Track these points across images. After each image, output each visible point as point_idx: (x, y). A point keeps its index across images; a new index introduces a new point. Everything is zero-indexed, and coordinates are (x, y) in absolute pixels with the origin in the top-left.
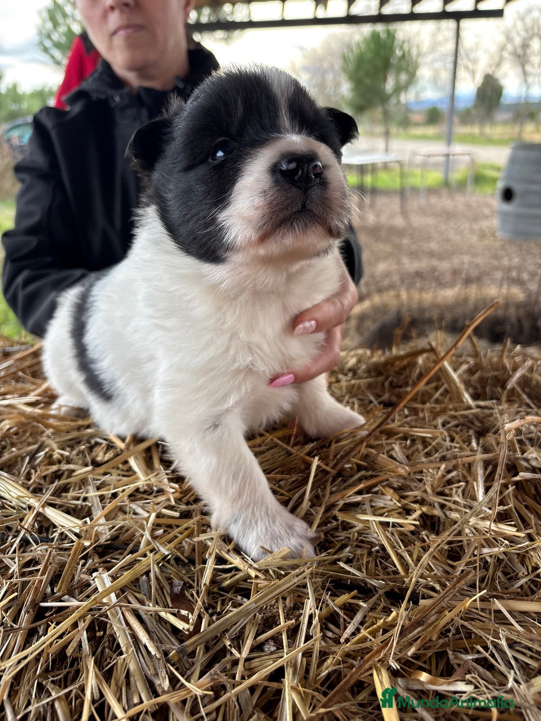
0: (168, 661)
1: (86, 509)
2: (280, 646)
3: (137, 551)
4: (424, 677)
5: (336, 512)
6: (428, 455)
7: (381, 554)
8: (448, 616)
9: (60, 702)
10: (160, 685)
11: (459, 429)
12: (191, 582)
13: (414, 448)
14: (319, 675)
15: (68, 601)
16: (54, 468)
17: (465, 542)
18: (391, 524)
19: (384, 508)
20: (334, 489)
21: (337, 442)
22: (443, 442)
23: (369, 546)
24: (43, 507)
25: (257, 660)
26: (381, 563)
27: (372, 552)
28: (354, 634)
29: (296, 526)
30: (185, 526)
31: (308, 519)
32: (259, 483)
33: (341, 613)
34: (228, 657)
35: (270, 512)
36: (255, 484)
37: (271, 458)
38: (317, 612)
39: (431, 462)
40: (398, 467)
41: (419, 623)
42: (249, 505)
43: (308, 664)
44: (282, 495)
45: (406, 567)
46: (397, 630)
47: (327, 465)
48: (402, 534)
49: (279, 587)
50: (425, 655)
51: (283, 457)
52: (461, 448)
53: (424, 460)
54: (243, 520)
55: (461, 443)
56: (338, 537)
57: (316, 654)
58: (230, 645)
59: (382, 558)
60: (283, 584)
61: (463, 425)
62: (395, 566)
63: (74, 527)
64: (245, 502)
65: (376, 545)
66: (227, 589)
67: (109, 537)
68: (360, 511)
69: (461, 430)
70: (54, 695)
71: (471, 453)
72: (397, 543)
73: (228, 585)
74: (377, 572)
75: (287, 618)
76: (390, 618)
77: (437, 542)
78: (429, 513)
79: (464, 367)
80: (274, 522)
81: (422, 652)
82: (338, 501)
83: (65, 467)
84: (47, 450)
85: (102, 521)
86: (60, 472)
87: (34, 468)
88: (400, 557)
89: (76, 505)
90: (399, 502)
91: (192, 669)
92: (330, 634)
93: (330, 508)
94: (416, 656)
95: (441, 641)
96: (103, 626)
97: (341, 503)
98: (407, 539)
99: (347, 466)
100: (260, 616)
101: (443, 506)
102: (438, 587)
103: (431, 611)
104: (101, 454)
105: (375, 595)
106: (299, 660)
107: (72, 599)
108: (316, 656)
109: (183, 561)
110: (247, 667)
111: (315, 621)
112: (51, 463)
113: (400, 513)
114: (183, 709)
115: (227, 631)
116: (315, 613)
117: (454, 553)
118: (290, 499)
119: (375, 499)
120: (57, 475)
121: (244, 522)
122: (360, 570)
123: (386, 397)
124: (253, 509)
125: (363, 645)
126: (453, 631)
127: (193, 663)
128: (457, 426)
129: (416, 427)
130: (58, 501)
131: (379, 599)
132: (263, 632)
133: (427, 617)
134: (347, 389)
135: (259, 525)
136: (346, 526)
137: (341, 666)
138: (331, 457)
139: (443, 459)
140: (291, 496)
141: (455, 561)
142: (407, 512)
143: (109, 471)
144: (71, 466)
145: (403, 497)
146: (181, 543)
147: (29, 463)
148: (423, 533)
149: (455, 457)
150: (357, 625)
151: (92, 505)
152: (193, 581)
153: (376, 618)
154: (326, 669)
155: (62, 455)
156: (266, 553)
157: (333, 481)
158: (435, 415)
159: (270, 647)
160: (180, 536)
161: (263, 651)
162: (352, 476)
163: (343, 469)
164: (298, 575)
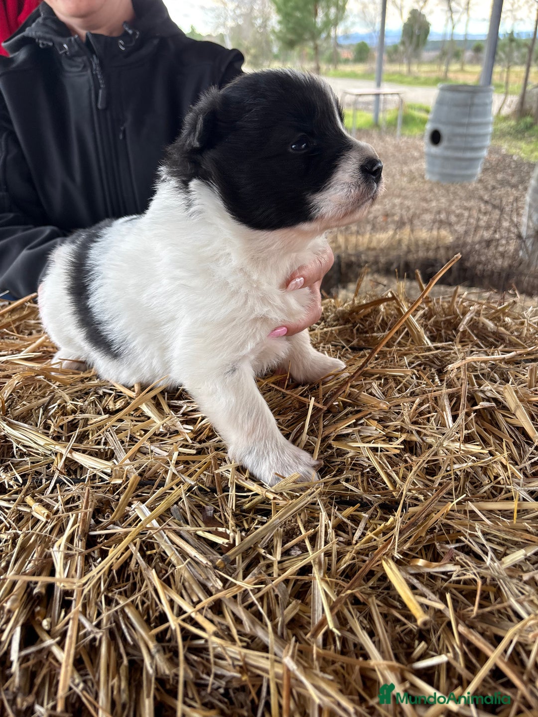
0: (216, 567)
1: (110, 452)
2: (305, 550)
3: (164, 485)
4: (421, 562)
5: (331, 442)
6: (400, 391)
7: (371, 474)
8: (435, 517)
9: (129, 608)
10: (213, 586)
11: (422, 367)
12: (216, 507)
13: (388, 386)
14: (338, 569)
15: (113, 529)
16: (71, 418)
17: (441, 460)
18: (379, 449)
19: (370, 436)
20: (326, 423)
21: (323, 385)
22: (412, 380)
23: (361, 469)
24: (70, 452)
25: (287, 562)
26: (372, 482)
27: (364, 473)
28: (361, 536)
29: (302, 456)
30: (204, 461)
31: (309, 448)
32: (270, 421)
33: (348, 522)
34: (262, 562)
35: (279, 444)
36: (266, 421)
38: (330, 523)
39: (404, 397)
40: (379, 403)
41: (414, 524)
42: (261, 439)
43: (330, 561)
45: (394, 483)
46: (396, 531)
47: (320, 403)
48: (388, 457)
49: (296, 505)
50: (416, 548)
51: (279, 398)
52: (427, 384)
53: (397, 395)
55: (427, 380)
56: (334, 462)
57: (334, 554)
58: (264, 552)
59: (373, 477)
60: (299, 502)
61: (425, 364)
62: (385, 483)
63: (106, 468)
64: (258, 436)
65: (366, 468)
66: (248, 511)
67: (138, 476)
68: (350, 440)
69: (424, 369)
70: (122, 603)
71: (438, 388)
72: (385, 464)
73: (248, 508)
74: (369, 489)
75: (306, 529)
76: (389, 523)
77: (419, 462)
78: (408, 439)
79: (421, 312)
80: (283, 453)
81: (414, 546)
82: (331, 433)
83: (79, 416)
84: (60, 401)
85: (128, 461)
86: (76, 421)
87: (50, 418)
88: (389, 476)
89: (99, 449)
90: (383, 430)
91: (236, 573)
92: (341, 539)
93: (327, 438)
94: (410, 549)
95: (428, 537)
96: (151, 546)
97: (334, 435)
98: (393, 461)
99: (335, 403)
100: (282, 530)
101: (419, 433)
102: (421, 497)
103: (422, 514)
104: (111, 403)
105: (371, 507)
106: (322, 559)
107: (117, 527)
109: (205, 491)
110: (281, 568)
111: (330, 530)
112: (65, 414)
113: (383, 440)
114: (236, 601)
115: (258, 542)
116: (328, 524)
117: (432, 470)
118: (290, 433)
119: (362, 430)
120: (73, 426)
121: (257, 453)
122: (357, 487)
123: (355, 342)
124: (265, 442)
125: (370, 544)
126: (438, 528)
127: (236, 568)
128: (420, 365)
129: (387, 367)
130: (82, 447)
131: (375, 509)
132: (287, 542)
133: (419, 519)
134: (321, 336)
136: (341, 453)
137: (356, 560)
138: (321, 397)
139: (413, 394)
140: (290, 431)
141: (433, 476)
142: (389, 439)
143: (124, 418)
144: (86, 415)
145: (387, 427)
146: (200, 476)
147: (43, 414)
148: (406, 455)
149: (424, 393)
150: (362, 530)
151: (114, 449)
152: (218, 506)
153: (376, 524)
154: (345, 563)
155: (75, 406)
156: (278, 479)
157: (324, 417)
158: (401, 356)
159: (296, 552)
160: (199, 470)
161: (289, 555)
162: (340, 412)
163: (332, 406)
164: (310, 495)
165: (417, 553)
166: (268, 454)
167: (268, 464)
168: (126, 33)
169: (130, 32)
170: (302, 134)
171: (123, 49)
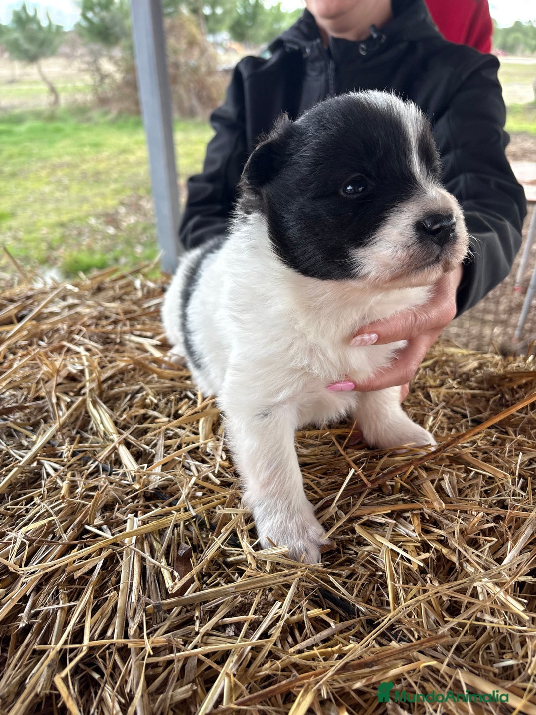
0: (146, 610)
1: (152, 455)
2: (237, 633)
3: (175, 505)
5: (357, 527)
7: (380, 580)
9: (61, 611)
10: (131, 627)
12: (204, 547)
14: (258, 672)
15: (104, 530)
16: (143, 411)
18: (400, 555)
19: (403, 536)
20: (366, 502)
23: (374, 570)
24: (119, 443)
25: (214, 637)
26: (378, 589)
27: (375, 576)
28: (310, 648)
29: (311, 529)
30: (223, 494)
32: (291, 478)
33: (307, 624)
36: (285, 478)
37: (319, 453)
38: (287, 616)
40: (435, 500)
41: (367, 665)
42: (274, 495)
43: (253, 659)
44: (316, 492)
47: (368, 476)
49: (263, 580)
51: (329, 456)
53: (477, 498)
54: (266, 507)
57: (265, 652)
58: (197, 617)
59: (381, 584)
60: (268, 579)
63: (132, 470)
64: (272, 491)
65: (380, 570)
66: (229, 565)
67: (156, 486)
68: (380, 532)
72: (398, 576)
73: (231, 561)
74: (371, 596)
75: (255, 612)
76: (345, 648)
81: (366, 689)
82: (365, 515)
83: (151, 412)
84: (144, 393)
85: (158, 470)
86: (147, 416)
87: (130, 406)
88: (395, 591)
89: (145, 450)
90: (420, 535)
91: (163, 623)
92: (290, 639)
93: (352, 520)
94: (359, 692)
96: (116, 562)
97: (365, 518)
99: (388, 483)
103: (386, 658)
104: (185, 408)
105: (354, 618)
106: (246, 653)
107: (108, 530)
108: (264, 655)
110: (204, 640)
111: (281, 623)
112: (145, 406)
113: (416, 547)
115: (205, 602)
116: (284, 616)
118: (321, 498)
119: (399, 526)
120: (145, 418)
121: (266, 509)
122: (350, 590)
125: (308, 663)
127: (165, 620)
130: (133, 442)
131: (356, 624)
132: (232, 616)
133: (378, 662)
134: (444, 396)
135: (278, 515)
136: (361, 542)
137: (278, 673)
138: (377, 470)
139: (502, 503)
140: (324, 496)
141: (450, 616)
142: (426, 547)
143: (184, 425)
144: (156, 413)
145: (427, 532)
146: (215, 508)
147: (129, 400)
148: (430, 575)
150: (316, 640)
151: (156, 454)
152: (206, 546)
153: (337, 641)
154: (265, 670)
155: (152, 401)
157: (368, 495)
159: (230, 631)
160: (216, 502)
161: (224, 632)
162: (390, 494)
163: (384, 485)
164: (285, 576)
165: (366, 701)
166: (276, 513)
167: (271, 523)
168: (371, 37)
169: (375, 36)
170: (357, 174)
171: (363, 53)
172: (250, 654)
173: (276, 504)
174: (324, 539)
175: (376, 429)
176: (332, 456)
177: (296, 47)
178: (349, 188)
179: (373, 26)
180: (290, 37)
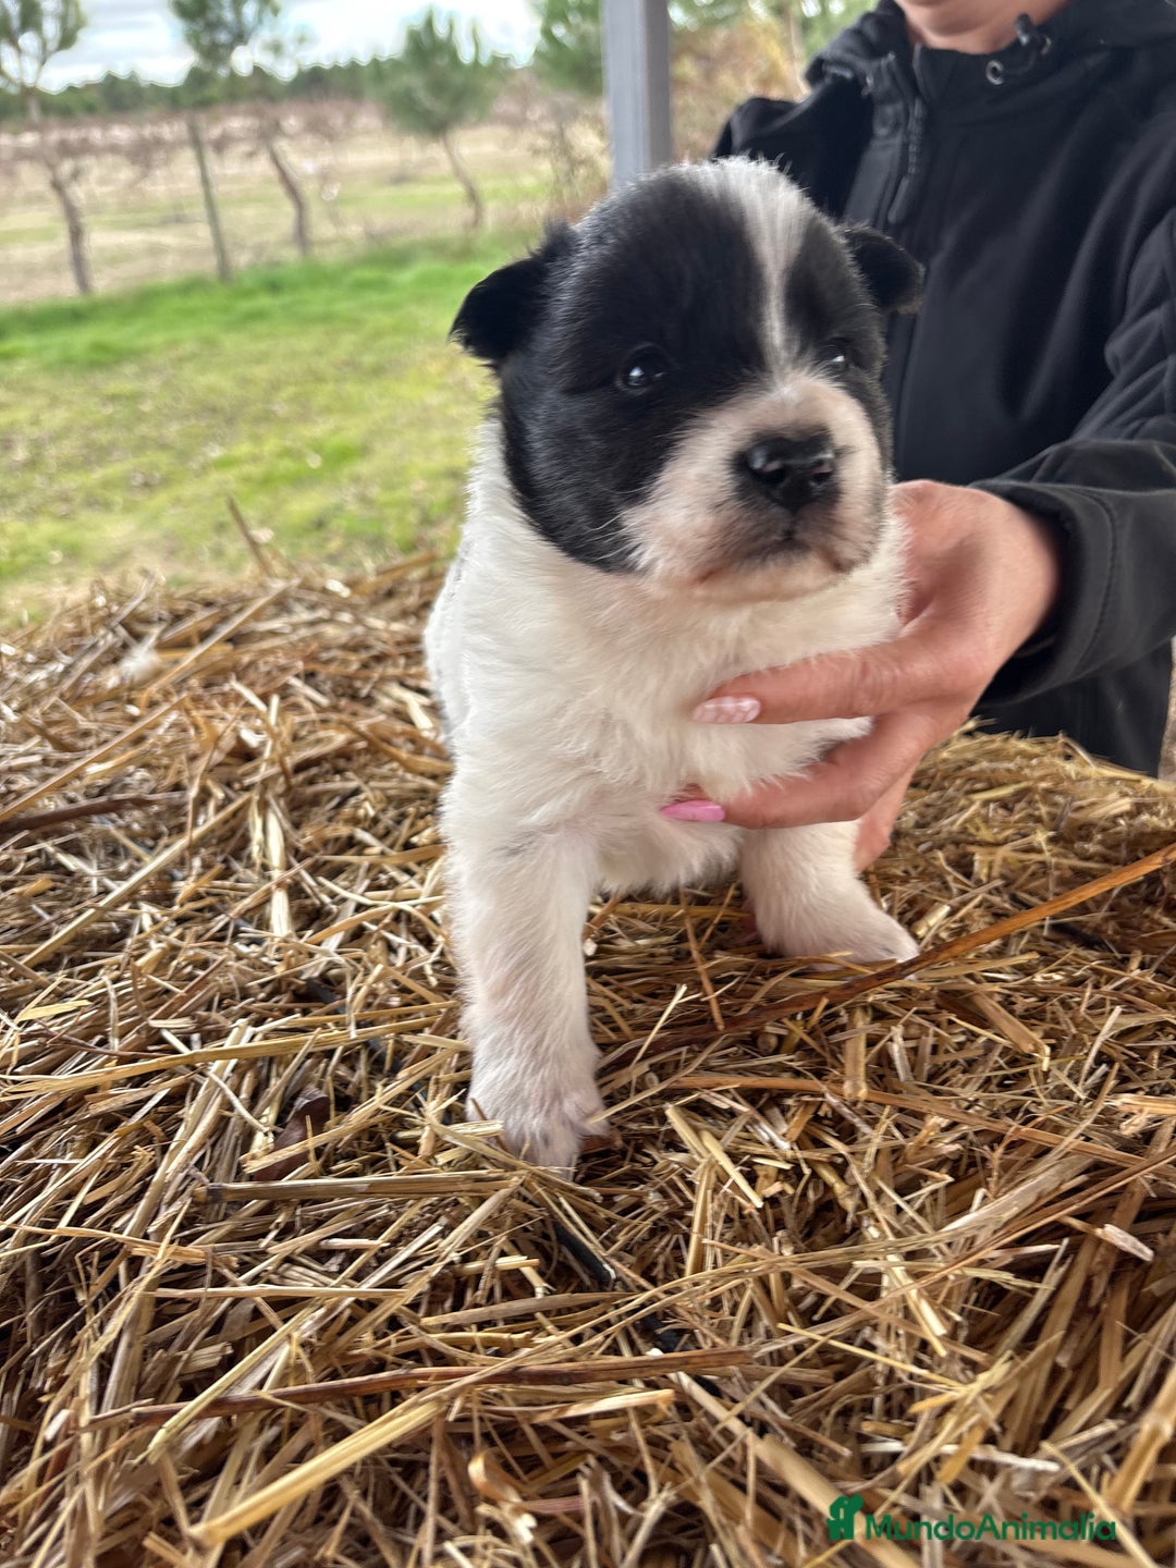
1: (331, 915)
2: (342, 1269)
16: (348, 831)
20: (713, 1063)
24: (280, 885)
25: (301, 1269)
31: (614, 1095)
33: (488, 1281)
38: (454, 1257)
43: (352, 1321)
44: (616, 1030)
47: (727, 1010)
54: (494, 1041)
57: (381, 1314)
58: (278, 1225)
67: (316, 975)
82: (696, 1089)
83: (362, 835)
85: (331, 944)
87: (331, 819)
89: (323, 905)
91: (215, 1225)
93: (668, 1095)
94: (544, 1432)
97: (696, 1095)
99: (772, 1030)
108: (380, 1317)
110: (278, 1270)
112: (355, 821)
118: (621, 1043)
125: (451, 1350)
127: (225, 1218)
138: (756, 999)
150: (499, 1314)
151: (338, 915)
155: (368, 814)
159: (333, 1265)
162: (768, 1054)
163: (763, 1032)
165: (555, 1456)
166: (509, 1055)
167: (494, 1074)
168: (1016, 44)
169: (1024, 40)
170: (649, 344)
171: (996, 81)
172: (347, 1313)
173: (511, 1037)
174: (598, 1122)
175: (780, 911)
176: (670, 959)
177: (848, 75)
178: (636, 373)
179: (1024, 19)
180: (838, 53)
